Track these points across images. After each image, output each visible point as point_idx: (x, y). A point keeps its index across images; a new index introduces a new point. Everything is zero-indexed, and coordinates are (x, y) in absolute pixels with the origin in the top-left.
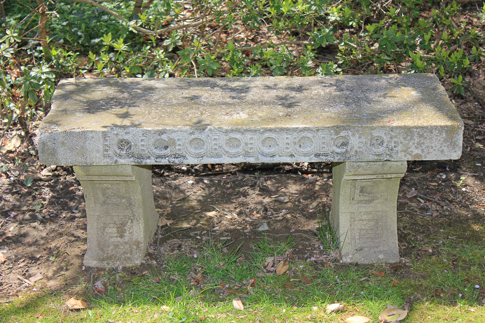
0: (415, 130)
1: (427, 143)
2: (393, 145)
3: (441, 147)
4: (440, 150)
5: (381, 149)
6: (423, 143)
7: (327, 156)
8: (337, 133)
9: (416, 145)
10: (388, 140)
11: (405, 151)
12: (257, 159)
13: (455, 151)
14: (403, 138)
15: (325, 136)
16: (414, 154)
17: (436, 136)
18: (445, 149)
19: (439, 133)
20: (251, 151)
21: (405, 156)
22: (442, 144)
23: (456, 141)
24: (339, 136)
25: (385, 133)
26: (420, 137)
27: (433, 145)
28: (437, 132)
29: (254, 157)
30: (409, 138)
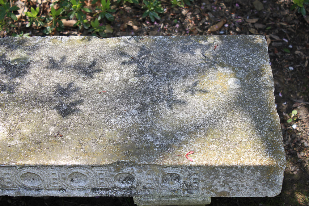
0: (220, 169)
1: (236, 181)
2: (192, 181)
3: (254, 186)
4: (254, 188)
5: (177, 185)
6: (231, 182)
7: (108, 190)
8: (118, 169)
9: (222, 183)
10: (186, 177)
11: (207, 189)
12: (19, 192)
13: (273, 190)
14: (205, 177)
15: (102, 172)
16: (219, 191)
17: (248, 175)
18: (260, 187)
19: (252, 172)
20: (10, 185)
21: (208, 193)
22: (255, 183)
23: (275, 180)
24: (121, 172)
25: (182, 171)
26: (227, 176)
27: (244, 183)
28: (250, 171)
29: (15, 190)
30: (212, 176)
